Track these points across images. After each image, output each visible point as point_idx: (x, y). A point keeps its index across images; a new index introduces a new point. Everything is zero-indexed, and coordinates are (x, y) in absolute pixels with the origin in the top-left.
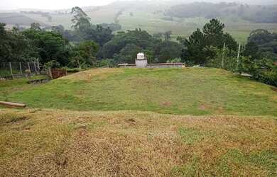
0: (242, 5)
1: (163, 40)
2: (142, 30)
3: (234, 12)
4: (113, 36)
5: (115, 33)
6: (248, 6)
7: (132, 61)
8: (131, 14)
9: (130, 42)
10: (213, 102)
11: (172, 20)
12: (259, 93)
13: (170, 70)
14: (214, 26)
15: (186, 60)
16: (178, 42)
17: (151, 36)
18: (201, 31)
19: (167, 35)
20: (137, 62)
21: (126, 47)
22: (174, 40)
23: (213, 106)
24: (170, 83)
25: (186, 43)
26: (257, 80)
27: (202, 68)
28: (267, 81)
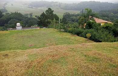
0: (60, 3)
1: (29, 17)
2: (18, 13)
3: (57, 5)
4: (3, 15)
5: (4, 14)
6: (62, 4)
7: (14, 27)
8: (12, 5)
9: (12, 18)
10: (51, 42)
11: (32, 8)
12: (67, 37)
13: (32, 30)
14: (50, 11)
15: (40, 25)
16: (36, 18)
17: (23, 15)
18: (45, 13)
19: (31, 15)
20: (17, 28)
21: (11, 21)
22: (34, 17)
23: (51, 43)
24: (33, 36)
25: (39, 18)
26: (66, 32)
27: (46, 28)
28: (69, 32)
